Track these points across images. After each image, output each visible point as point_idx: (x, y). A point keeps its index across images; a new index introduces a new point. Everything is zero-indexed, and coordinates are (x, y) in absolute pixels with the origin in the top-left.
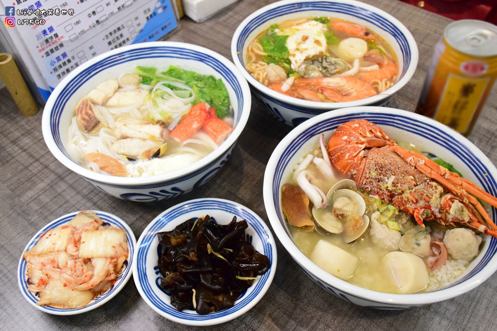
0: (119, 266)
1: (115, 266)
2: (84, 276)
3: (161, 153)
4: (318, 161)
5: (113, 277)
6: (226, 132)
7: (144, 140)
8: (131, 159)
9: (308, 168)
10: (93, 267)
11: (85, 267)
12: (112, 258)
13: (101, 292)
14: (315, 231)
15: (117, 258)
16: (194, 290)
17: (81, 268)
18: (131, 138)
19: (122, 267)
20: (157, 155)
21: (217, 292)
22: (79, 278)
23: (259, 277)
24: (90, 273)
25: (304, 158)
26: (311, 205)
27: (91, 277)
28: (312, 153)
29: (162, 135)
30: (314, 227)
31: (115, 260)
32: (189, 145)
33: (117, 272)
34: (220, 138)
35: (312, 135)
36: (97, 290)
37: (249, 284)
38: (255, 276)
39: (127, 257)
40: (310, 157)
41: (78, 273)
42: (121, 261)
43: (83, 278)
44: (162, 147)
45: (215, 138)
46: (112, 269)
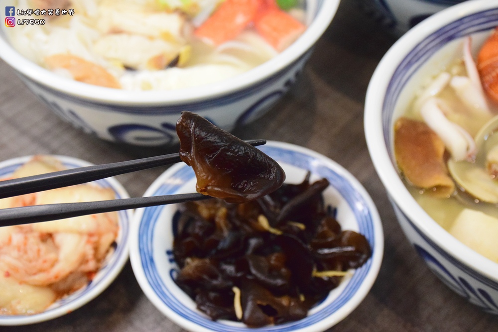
0: (103, 249)
1: (96, 249)
2: (40, 261)
3: (182, 61)
4: (459, 83)
5: (91, 265)
6: (293, 33)
7: (151, 38)
8: (129, 68)
9: (440, 95)
10: (57, 248)
11: (43, 247)
12: (91, 235)
13: (69, 291)
14: (453, 198)
15: (100, 235)
16: (236, 290)
17: (35, 248)
18: (129, 33)
19: (107, 252)
20: (174, 63)
21: (278, 292)
22: (34, 264)
23: (351, 272)
24: (52, 256)
25: (435, 78)
26: (447, 155)
27: (54, 263)
28: (448, 71)
29: (182, 32)
30: (452, 191)
31: (94, 239)
32: (228, 52)
33: (99, 259)
34: (283, 41)
35: (451, 38)
36: (62, 287)
37: (333, 283)
38: (345, 269)
39: (116, 235)
40: (444, 78)
41: (31, 254)
42: (106, 241)
43: (39, 264)
44: (184, 51)
45: (274, 42)
46: (90, 252)
